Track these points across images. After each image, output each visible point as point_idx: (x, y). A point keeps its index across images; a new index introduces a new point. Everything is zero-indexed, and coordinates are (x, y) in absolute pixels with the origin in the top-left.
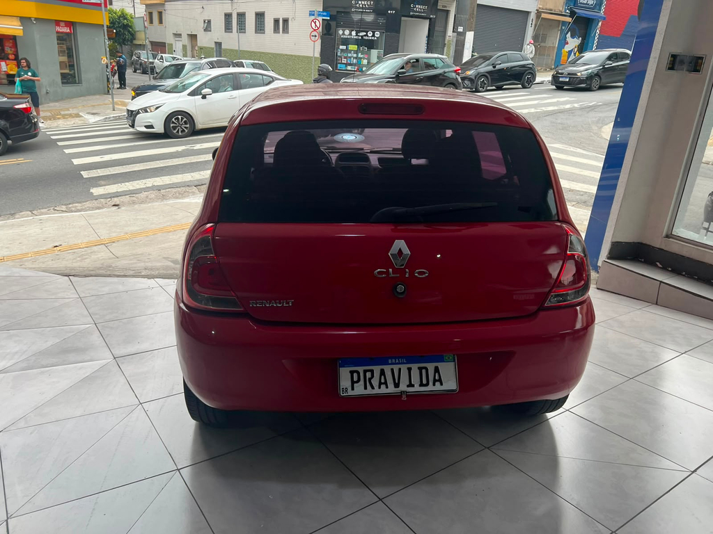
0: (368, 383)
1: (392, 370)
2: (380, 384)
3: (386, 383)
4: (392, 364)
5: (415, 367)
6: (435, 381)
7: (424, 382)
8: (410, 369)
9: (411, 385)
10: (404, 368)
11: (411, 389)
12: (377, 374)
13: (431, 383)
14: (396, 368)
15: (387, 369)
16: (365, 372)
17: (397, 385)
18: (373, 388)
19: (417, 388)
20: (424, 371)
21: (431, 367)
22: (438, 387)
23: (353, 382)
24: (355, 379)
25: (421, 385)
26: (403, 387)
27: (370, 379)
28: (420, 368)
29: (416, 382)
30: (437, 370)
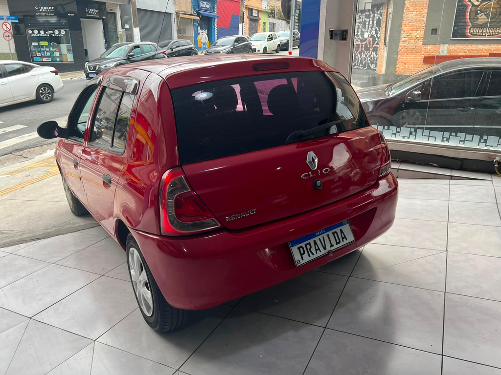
0: (310, 252)
1: (320, 239)
2: (316, 250)
3: (319, 249)
4: (318, 235)
5: (330, 233)
6: (343, 238)
7: (338, 241)
8: (328, 236)
9: (332, 246)
10: (325, 235)
11: (333, 248)
12: (313, 245)
13: (341, 241)
14: (321, 237)
15: (317, 239)
16: (306, 245)
17: (325, 248)
18: (313, 254)
19: (336, 246)
20: (335, 234)
21: (338, 230)
22: (345, 242)
23: (302, 255)
24: (302, 252)
25: (337, 243)
26: (328, 248)
27: (310, 249)
28: (333, 233)
29: (334, 243)
30: (341, 231)
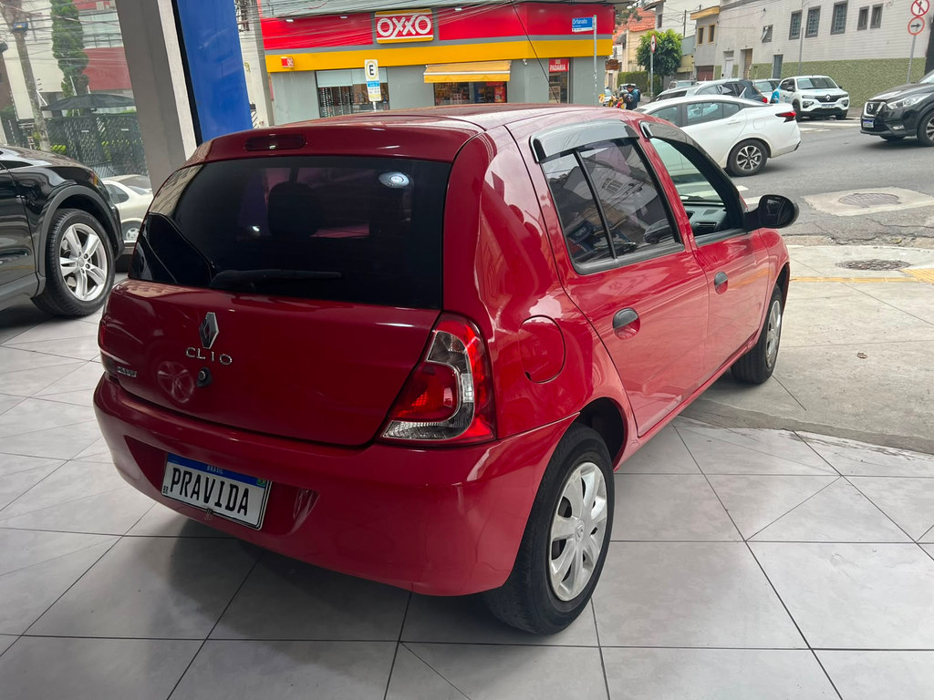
0: (184, 490)
1: (207, 479)
2: (194, 492)
3: (198, 493)
4: (209, 472)
5: (228, 482)
6: (241, 507)
7: (231, 506)
8: (223, 483)
9: (218, 504)
10: (219, 479)
11: (217, 509)
12: (194, 479)
13: (237, 508)
14: (209, 476)
15: (204, 475)
16: (186, 473)
17: (207, 500)
18: (186, 495)
19: (222, 510)
20: (234, 490)
21: (242, 486)
22: (240, 516)
23: (174, 483)
24: (176, 480)
25: (228, 508)
26: (211, 504)
27: (187, 483)
28: (232, 487)
29: (224, 502)
30: (246, 493)
